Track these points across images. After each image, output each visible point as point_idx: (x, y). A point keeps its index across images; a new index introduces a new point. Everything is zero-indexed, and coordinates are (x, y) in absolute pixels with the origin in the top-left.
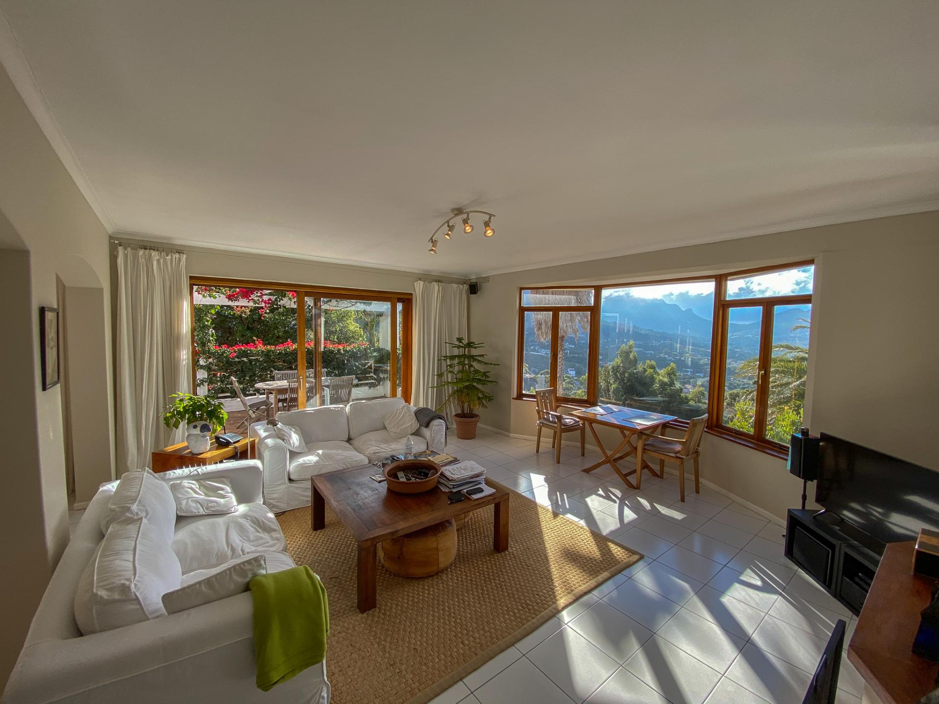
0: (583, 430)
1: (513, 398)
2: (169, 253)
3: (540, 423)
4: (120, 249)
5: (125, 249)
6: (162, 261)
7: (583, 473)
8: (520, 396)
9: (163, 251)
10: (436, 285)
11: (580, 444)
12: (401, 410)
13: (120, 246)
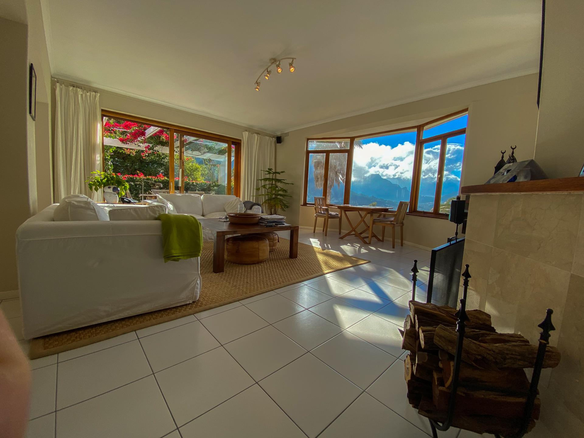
0: (340, 219)
1: (301, 205)
2: (88, 92)
3: (316, 215)
4: (58, 84)
5: (61, 85)
6: (84, 95)
7: (340, 239)
8: (305, 204)
9: (85, 90)
10: (256, 136)
11: (338, 230)
12: (234, 201)
13: (58, 82)
